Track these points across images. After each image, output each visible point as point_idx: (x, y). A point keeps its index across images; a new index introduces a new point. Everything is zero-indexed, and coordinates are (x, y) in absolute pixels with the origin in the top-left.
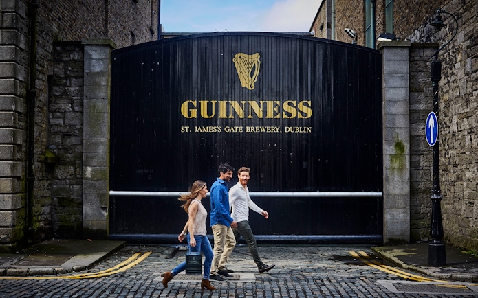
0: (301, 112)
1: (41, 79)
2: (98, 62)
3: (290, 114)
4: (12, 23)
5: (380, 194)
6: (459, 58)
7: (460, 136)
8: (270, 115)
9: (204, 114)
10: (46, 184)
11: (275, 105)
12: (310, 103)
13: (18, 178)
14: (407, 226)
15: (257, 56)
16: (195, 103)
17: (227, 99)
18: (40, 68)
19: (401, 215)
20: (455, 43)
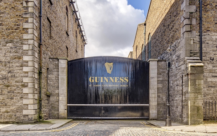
0: (125, 81)
1: (45, 69)
2: (63, 64)
3: (122, 81)
4: (33, 48)
5: (148, 105)
6: (173, 63)
7: (173, 87)
8: (116, 81)
9: (96, 81)
10: (47, 102)
11: (117, 78)
12: (128, 78)
13: (36, 99)
14: (156, 114)
15: (112, 63)
16: (93, 78)
17: (103, 76)
18: (44, 65)
19: (155, 111)
20: (172, 59)
